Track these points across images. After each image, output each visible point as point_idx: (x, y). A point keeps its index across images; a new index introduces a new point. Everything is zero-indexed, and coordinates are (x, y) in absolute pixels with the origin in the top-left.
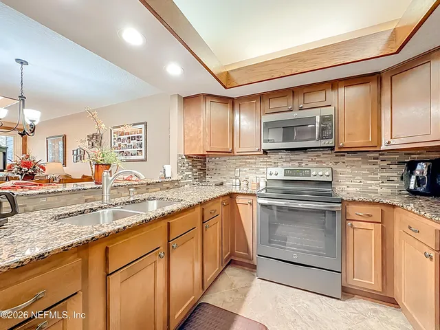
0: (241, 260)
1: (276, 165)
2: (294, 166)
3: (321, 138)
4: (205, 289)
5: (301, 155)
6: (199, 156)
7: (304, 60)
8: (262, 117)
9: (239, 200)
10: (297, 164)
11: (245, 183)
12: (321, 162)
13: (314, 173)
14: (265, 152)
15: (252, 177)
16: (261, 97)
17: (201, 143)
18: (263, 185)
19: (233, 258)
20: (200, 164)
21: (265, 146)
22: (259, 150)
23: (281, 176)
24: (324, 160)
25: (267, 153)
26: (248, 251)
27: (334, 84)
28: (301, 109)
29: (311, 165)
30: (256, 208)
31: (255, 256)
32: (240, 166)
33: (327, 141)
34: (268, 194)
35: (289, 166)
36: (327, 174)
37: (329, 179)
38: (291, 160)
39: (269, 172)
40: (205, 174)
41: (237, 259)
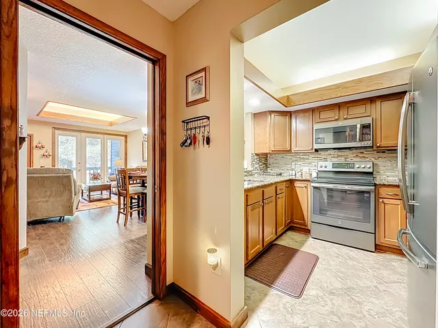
0: (298, 226)
1: (325, 160)
2: (342, 160)
3: (361, 140)
4: (278, 235)
5: (347, 152)
6: (263, 154)
7: (346, 88)
8: (314, 125)
9: (297, 184)
10: (343, 159)
11: (300, 173)
12: (364, 157)
13: (357, 166)
14: (317, 150)
15: (305, 169)
16: (313, 110)
17: (268, 145)
18: (314, 175)
19: (292, 225)
20: (264, 159)
21: (316, 146)
22: (312, 149)
23: (330, 168)
24: (366, 156)
25: (318, 151)
26: (304, 220)
27: (372, 100)
28: (345, 119)
29: (355, 159)
30: (310, 190)
31: (309, 223)
32: (296, 161)
33: (366, 143)
34: (320, 180)
35: (336, 160)
36: (368, 166)
37: (371, 170)
38: (338, 156)
39: (319, 165)
40: (267, 167)
41: (295, 225)
